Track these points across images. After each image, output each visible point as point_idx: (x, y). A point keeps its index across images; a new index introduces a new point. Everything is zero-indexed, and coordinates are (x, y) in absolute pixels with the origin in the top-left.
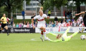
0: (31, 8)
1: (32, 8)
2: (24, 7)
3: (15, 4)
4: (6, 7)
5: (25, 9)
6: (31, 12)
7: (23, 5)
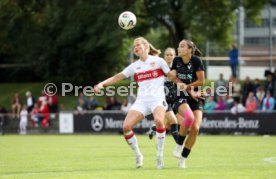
0: (263, 38)
1: (268, 38)
2: (238, 33)
3: (202, 20)
4: (167, 32)
5: (242, 42)
6: (266, 52)
7: (234, 27)
